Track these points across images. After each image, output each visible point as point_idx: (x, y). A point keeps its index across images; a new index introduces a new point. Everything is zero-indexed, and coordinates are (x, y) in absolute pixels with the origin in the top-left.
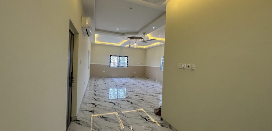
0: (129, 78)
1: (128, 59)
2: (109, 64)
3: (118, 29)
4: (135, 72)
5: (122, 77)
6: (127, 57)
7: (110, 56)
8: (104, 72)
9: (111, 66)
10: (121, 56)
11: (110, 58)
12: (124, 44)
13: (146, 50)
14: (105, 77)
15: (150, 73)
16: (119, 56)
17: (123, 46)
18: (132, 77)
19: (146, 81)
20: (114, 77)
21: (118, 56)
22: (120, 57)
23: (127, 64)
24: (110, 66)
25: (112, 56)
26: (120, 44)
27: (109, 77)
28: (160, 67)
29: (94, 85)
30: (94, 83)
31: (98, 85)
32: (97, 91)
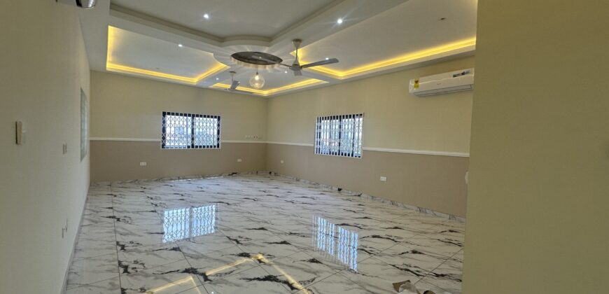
0: (225, 177)
1: (219, 125)
2: (161, 140)
3: (206, 16)
4: (239, 160)
5: (204, 177)
6: (216, 120)
7: (164, 114)
8: (143, 164)
9: (167, 144)
10: (197, 116)
11: (164, 122)
12: (212, 78)
13: (267, 100)
14: (149, 180)
15: (282, 162)
16: (193, 116)
17: (205, 85)
18: (233, 174)
19: (275, 183)
20: (179, 178)
21: (189, 115)
22: (197, 118)
23: (218, 139)
24: (163, 145)
25: (169, 114)
26: (195, 80)
27: (160, 179)
28: (313, 145)
29: (110, 217)
30: (112, 208)
31: (129, 212)
32: (129, 247)
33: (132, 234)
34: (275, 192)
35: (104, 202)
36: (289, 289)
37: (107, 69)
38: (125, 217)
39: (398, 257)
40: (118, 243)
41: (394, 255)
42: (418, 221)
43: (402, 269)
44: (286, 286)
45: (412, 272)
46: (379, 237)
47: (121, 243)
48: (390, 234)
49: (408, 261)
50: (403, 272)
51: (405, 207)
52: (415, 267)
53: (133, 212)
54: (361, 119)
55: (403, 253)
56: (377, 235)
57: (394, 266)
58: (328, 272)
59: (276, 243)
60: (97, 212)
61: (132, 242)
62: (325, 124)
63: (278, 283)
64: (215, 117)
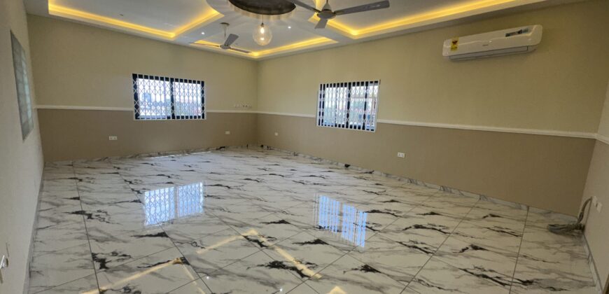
0: (212, 152)
1: (203, 92)
2: (133, 109)
4: (228, 133)
5: (189, 152)
6: (199, 85)
7: (135, 77)
8: (113, 138)
9: (142, 114)
10: (177, 80)
11: (135, 87)
12: (196, 32)
13: (257, 63)
14: (123, 158)
15: (276, 134)
16: (172, 80)
17: (186, 41)
18: (221, 148)
19: (272, 159)
20: (159, 154)
21: (167, 79)
22: (177, 83)
23: (203, 108)
24: (137, 115)
25: (141, 77)
26: (171, 35)
27: (137, 156)
28: (314, 116)
29: (77, 213)
30: (78, 198)
31: (102, 204)
32: (113, 263)
33: (113, 239)
34: (277, 170)
35: (65, 188)
36: (299, 276)
37: (50, 13)
38: (99, 211)
39: (402, 234)
40: (94, 256)
41: (398, 231)
42: (450, 203)
43: (409, 247)
44: (295, 272)
45: (420, 249)
46: (378, 212)
47: (100, 256)
48: (388, 208)
49: (413, 238)
50: (412, 249)
51: (426, 186)
52: (422, 243)
53: (110, 204)
54: (376, 87)
55: (406, 229)
56: (376, 209)
57: (401, 243)
58: (336, 254)
59: (274, 223)
60: (58, 205)
61: (115, 254)
62: (330, 92)
63: (287, 270)
64: (199, 82)
